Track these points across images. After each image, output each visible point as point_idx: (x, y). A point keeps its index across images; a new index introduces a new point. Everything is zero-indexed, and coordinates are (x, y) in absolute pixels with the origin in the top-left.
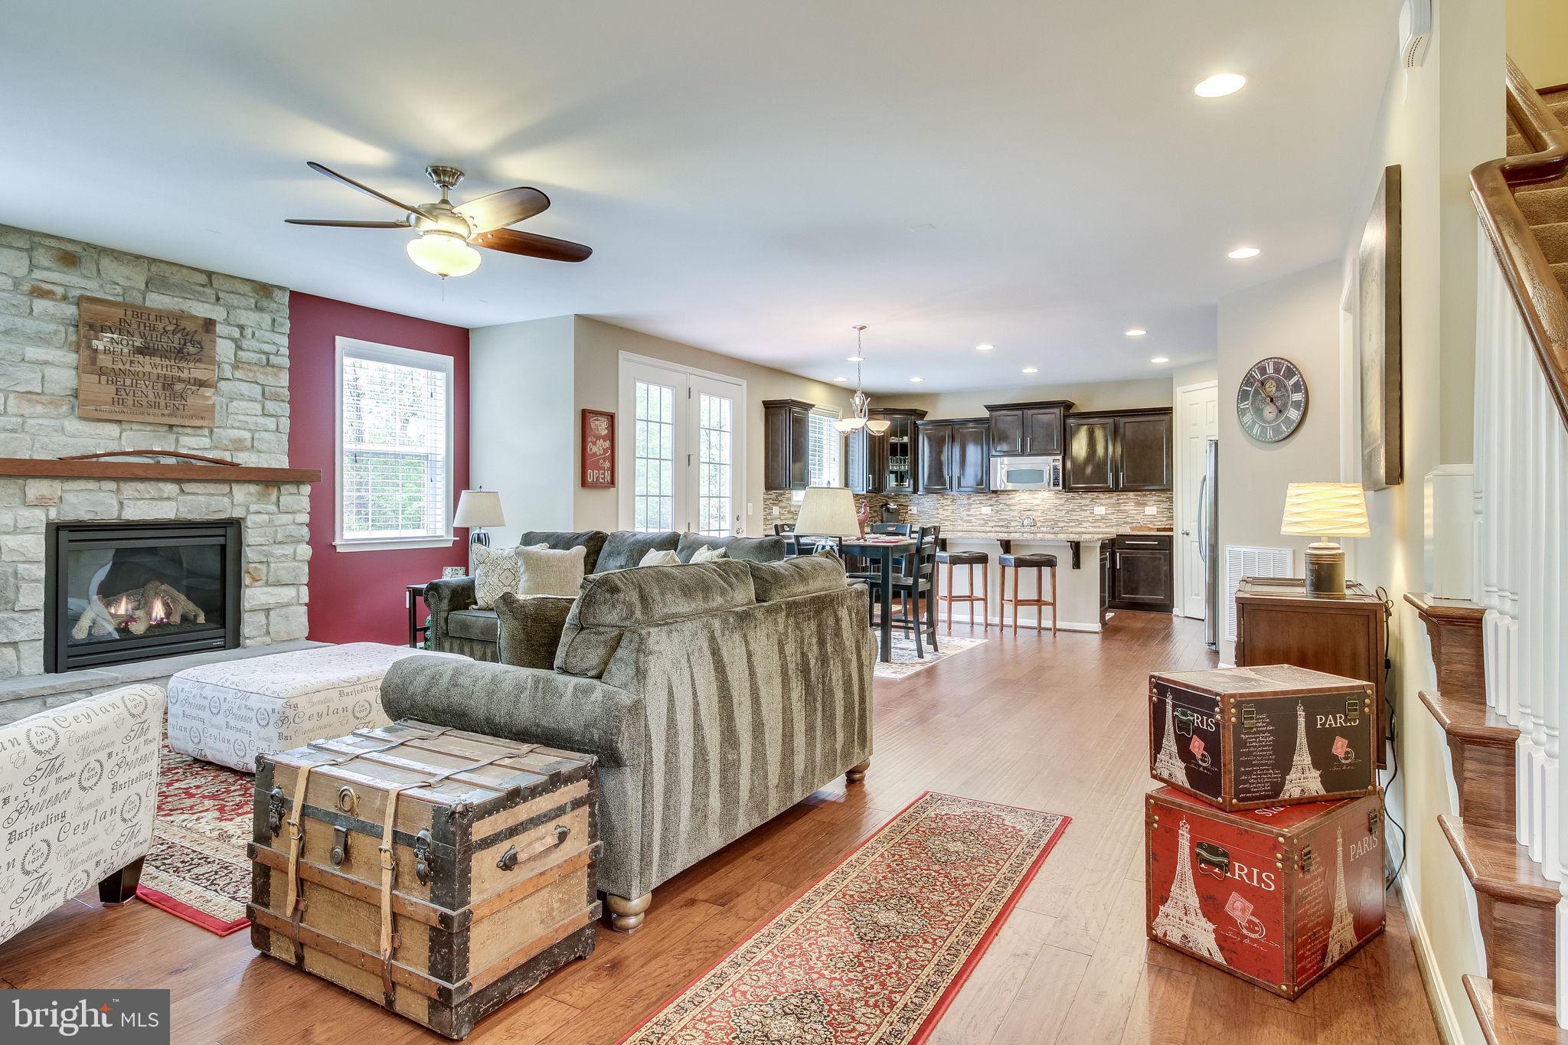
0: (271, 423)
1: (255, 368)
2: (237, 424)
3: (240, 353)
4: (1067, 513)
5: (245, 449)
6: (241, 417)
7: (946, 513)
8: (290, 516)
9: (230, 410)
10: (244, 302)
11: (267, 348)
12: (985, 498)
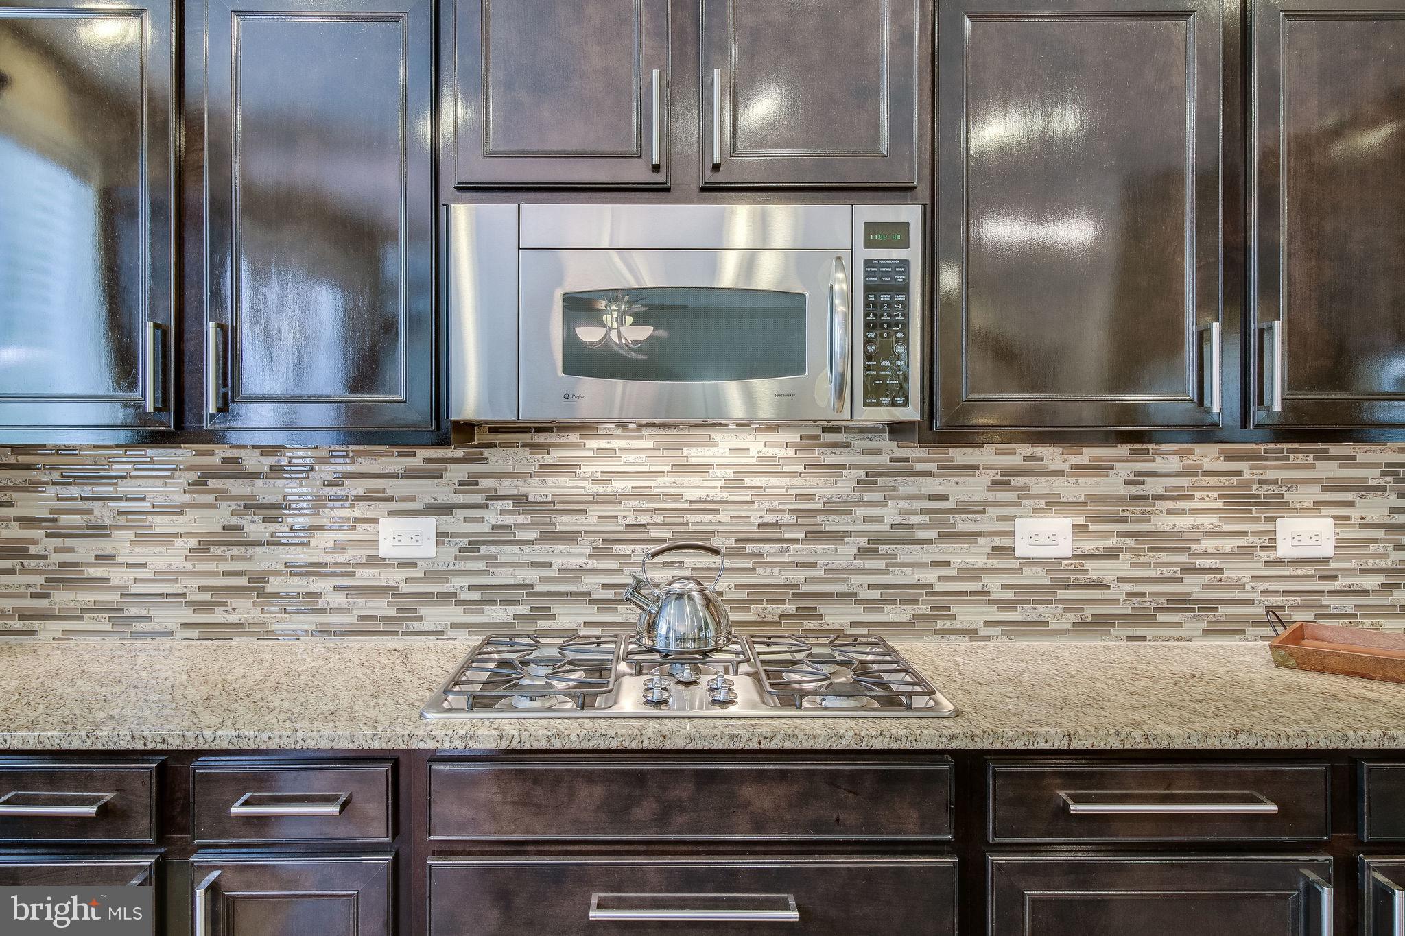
4: (870, 548)
7: (159, 557)
12: (397, 463)
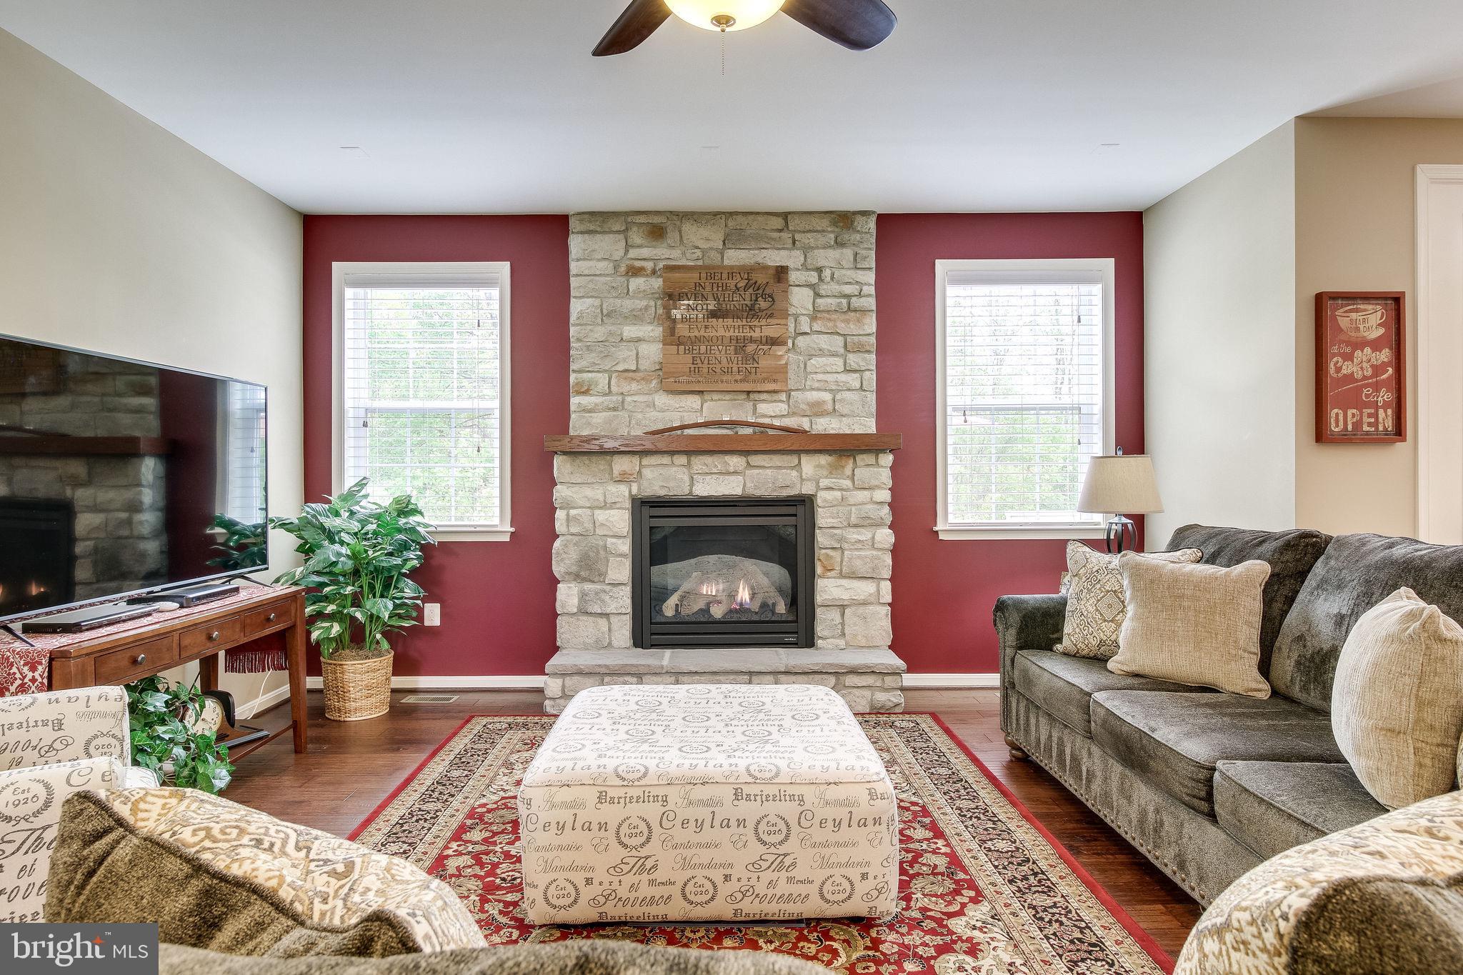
0: (853, 380)
1: (834, 316)
2: (816, 385)
3: (819, 301)
5: (823, 414)
6: (820, 377)
8: (866, 493)
9: (809, 369)
10: (822, 240)
11: (848, 289)
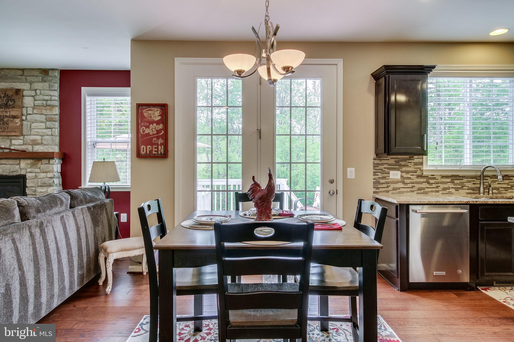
0: (48, 132)
1: (41, 108)
2: (35, 133)
3: (35, 102)
5: (37, 144)
6: (36, 130)
8: (44, 174)
9: (32, 127)
10: (36, 79)
11: (46, 98)
